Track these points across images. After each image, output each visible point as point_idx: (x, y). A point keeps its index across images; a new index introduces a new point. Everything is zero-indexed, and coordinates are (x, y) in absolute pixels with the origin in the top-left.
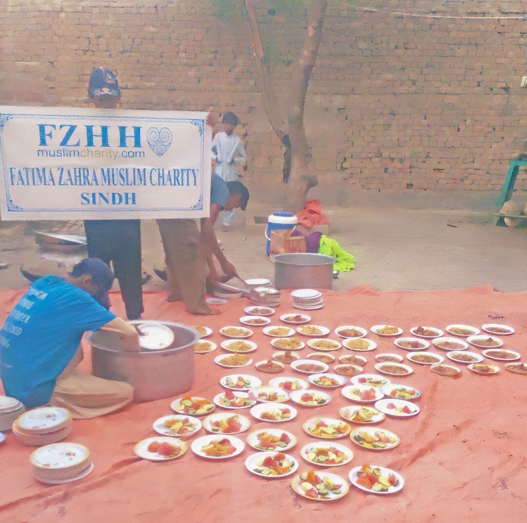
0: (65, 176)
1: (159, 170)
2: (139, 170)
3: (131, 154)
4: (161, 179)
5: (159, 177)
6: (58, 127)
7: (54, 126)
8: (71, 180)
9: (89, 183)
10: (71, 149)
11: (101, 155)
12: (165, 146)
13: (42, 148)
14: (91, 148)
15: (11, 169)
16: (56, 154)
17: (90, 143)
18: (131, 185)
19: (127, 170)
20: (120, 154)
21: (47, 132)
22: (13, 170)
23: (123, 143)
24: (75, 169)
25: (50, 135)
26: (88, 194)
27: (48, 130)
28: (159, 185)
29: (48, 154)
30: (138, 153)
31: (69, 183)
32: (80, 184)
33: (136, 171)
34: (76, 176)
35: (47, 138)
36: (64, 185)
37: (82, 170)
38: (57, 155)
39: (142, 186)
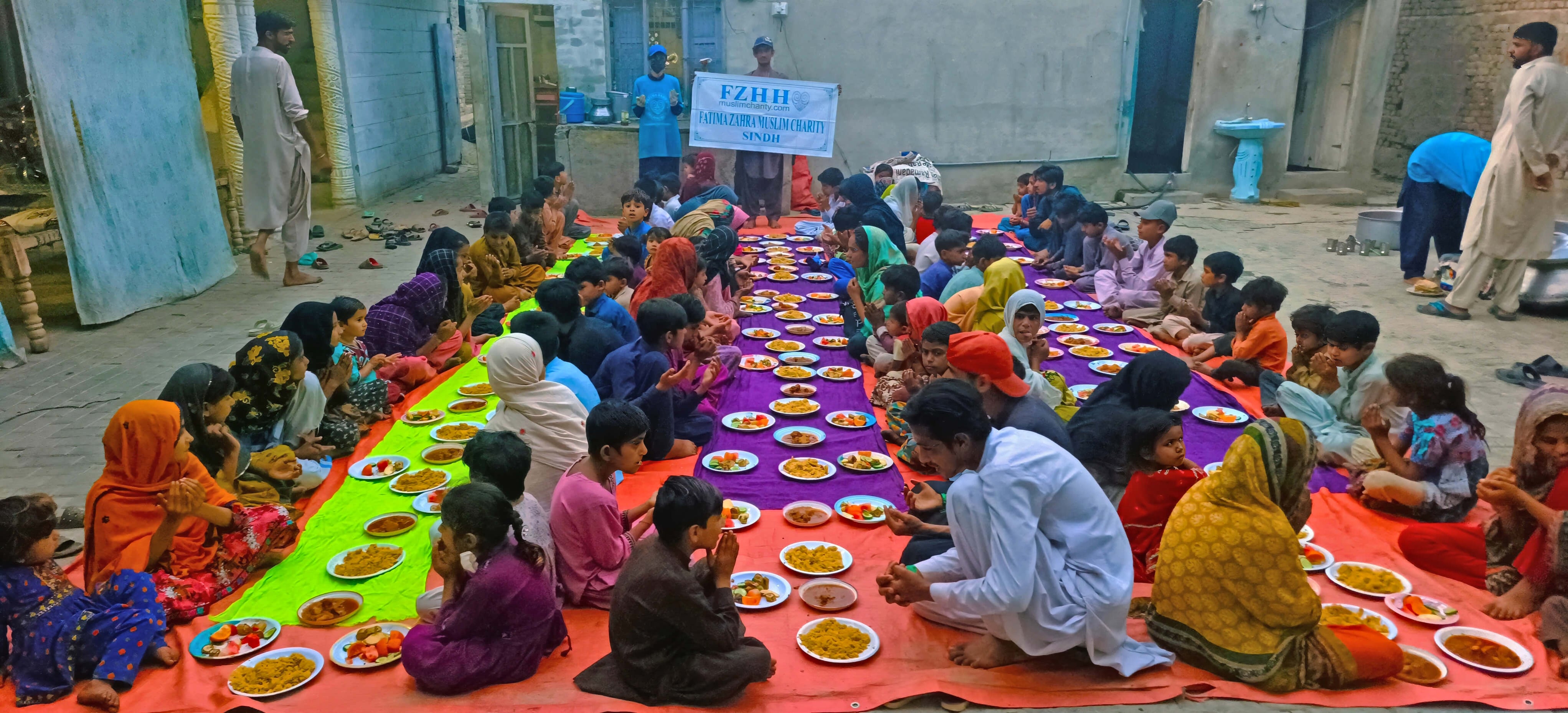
17: (754, 99)
23: (775, 101)
27: (727, 89)
29: (726, 104)
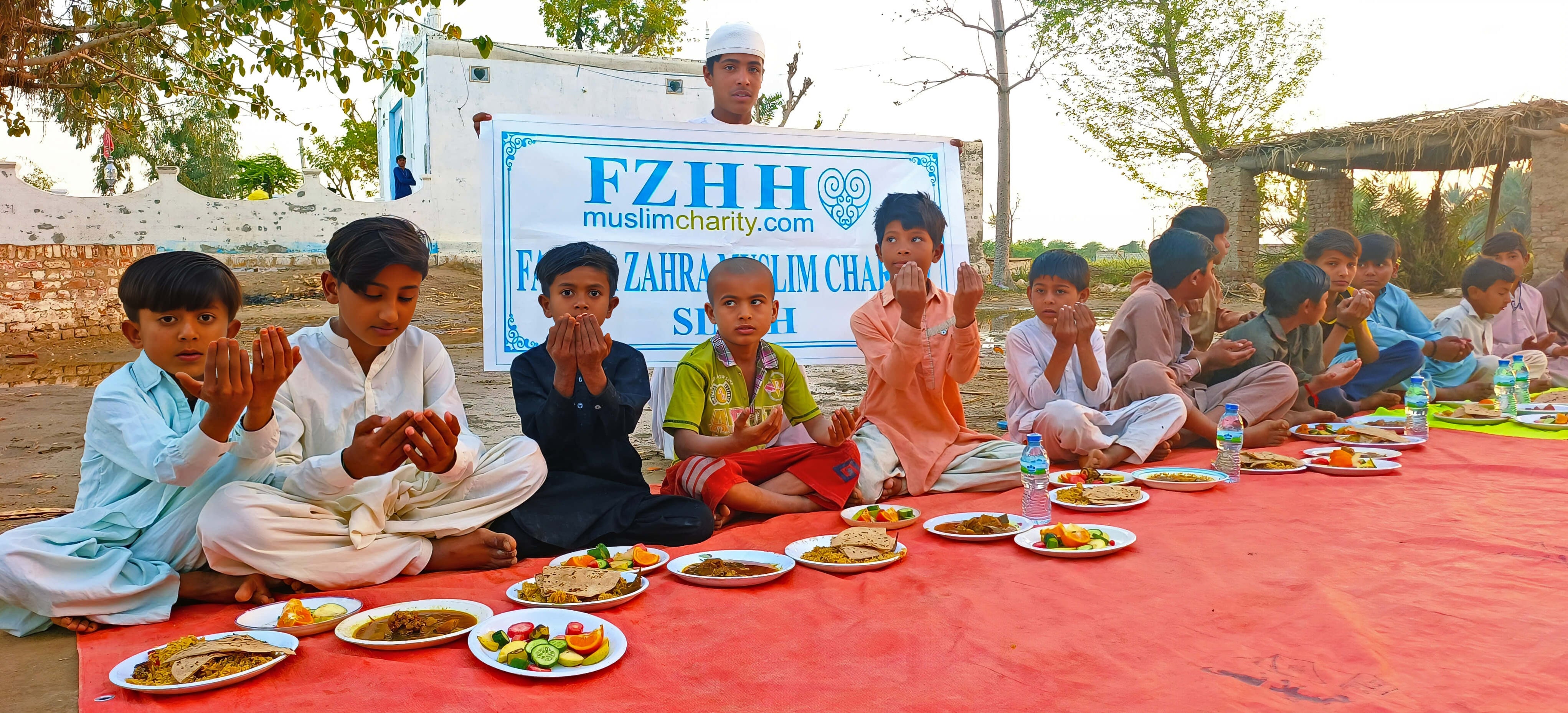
0: (640, 270)
1: (845, 257)
2: (800, 258)
3: (785, 225)
4: (851, 277)
5: (846, 273)
6: (631, 165)
7: (623, 162)
8: (652, 278)
9: (692, 289)
10: (654, 210)
11: (721, 226)
12: (857, 207)
13: (596, 207)
14: (698, 211)
15: (520, 252)
16: (624, 221)
18: (784, 290)
19: (775, 257)
20: (760, 224)
21: (608, 173)
22: (526, 255)
24: (663, 255)
25: (614, 180)
26: (689, 311)
28: (847, 289)
30: (799, 223)
31: (649, 284)
32: (674, 289)
33: (795, 260)
34: (664, 272)
35: (608, 187)
36: (637, 289)
37: (677, 258)
38: (626, 224)
39: (807, 294)
